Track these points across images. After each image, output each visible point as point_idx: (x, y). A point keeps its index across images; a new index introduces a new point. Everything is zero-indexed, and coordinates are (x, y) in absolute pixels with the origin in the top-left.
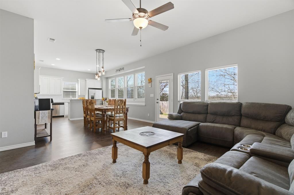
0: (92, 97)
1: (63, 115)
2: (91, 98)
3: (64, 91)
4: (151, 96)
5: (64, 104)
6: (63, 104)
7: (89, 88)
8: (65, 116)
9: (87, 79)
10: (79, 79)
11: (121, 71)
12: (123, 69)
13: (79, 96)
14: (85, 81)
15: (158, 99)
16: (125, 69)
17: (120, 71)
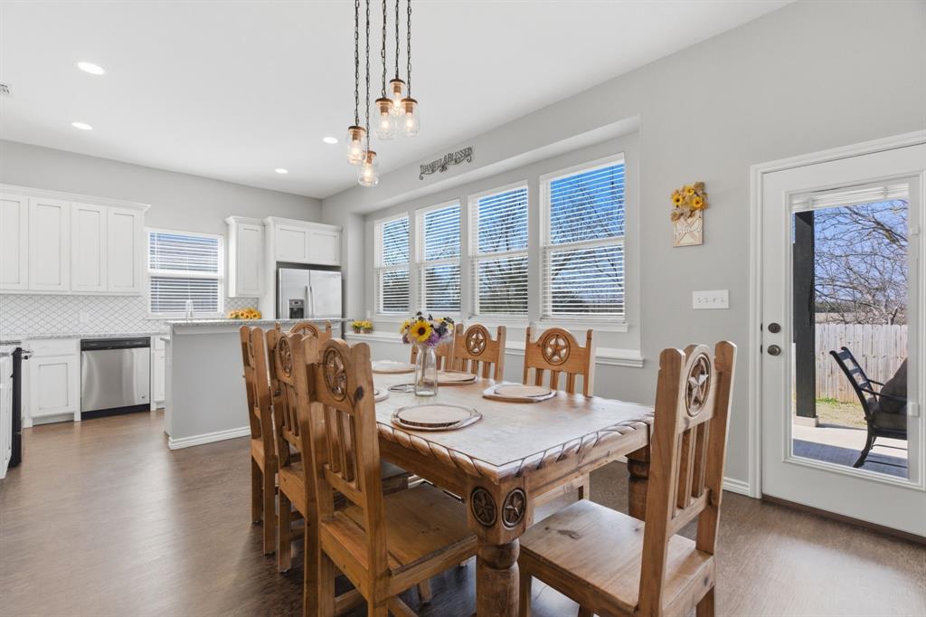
0: (296, 307)
1: (146, 401)
2: (291, 309)
3: (155, 278)
4: (696, 305)
5: (148, 345)
6: (145, 343)
7: (280, 265)
8: (153, 408)
9: (269, 220)
10: (231, 220)
11: (452, 168)
12: (467, 154)
13: (229, 300)
14: (259, 228)
15: (775, 328)
16: (475, 154)
17: (444, 168)
